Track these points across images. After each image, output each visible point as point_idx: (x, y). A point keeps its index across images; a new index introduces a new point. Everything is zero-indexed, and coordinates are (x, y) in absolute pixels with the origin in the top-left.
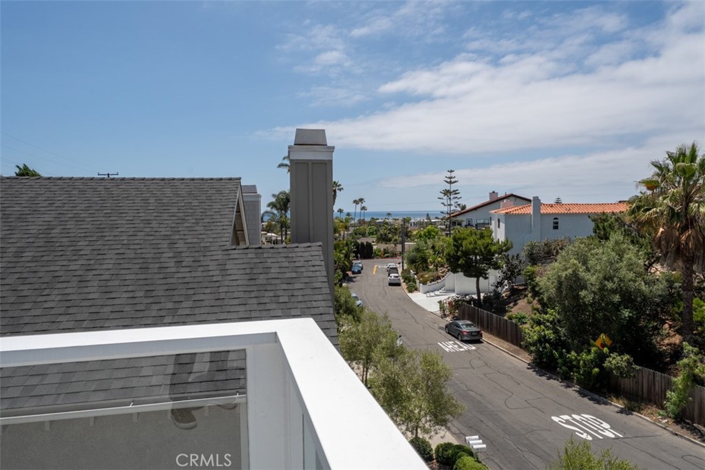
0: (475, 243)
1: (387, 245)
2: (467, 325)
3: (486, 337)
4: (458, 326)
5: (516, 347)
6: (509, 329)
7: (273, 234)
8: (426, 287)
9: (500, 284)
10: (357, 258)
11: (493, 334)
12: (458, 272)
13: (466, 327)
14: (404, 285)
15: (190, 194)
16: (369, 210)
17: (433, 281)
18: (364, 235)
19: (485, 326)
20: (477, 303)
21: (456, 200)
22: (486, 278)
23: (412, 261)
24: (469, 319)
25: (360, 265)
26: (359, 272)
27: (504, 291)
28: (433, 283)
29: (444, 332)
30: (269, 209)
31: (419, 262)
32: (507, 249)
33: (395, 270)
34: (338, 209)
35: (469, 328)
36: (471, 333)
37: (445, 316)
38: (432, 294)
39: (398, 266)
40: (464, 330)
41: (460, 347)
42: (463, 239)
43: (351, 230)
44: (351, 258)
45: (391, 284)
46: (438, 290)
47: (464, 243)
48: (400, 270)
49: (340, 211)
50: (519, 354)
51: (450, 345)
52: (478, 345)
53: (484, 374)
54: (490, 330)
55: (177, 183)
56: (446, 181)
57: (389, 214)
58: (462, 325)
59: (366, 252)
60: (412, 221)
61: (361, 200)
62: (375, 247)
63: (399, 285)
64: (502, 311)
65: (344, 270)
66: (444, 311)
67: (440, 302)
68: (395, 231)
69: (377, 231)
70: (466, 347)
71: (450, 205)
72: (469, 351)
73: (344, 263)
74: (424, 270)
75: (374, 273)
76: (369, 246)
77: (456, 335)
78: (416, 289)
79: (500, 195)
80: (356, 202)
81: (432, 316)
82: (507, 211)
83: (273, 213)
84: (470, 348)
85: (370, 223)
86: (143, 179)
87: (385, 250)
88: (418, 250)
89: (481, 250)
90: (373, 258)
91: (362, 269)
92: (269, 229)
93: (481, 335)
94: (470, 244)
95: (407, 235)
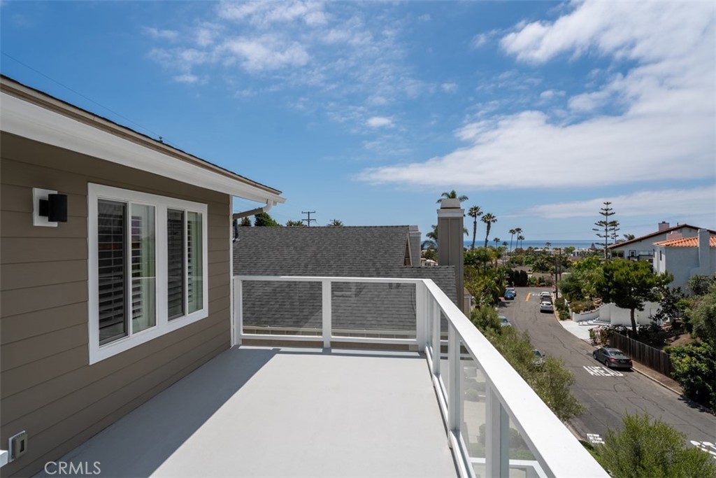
0: (628, 274)
1: (543, 274)
2: (616, 353)
3: (636, 366)
4: (605, 353)
5: (670, 379)
6: (662, 360)
7: (432, 261)
8: (579, 316)
9: (659, 316)
10: (511, 285)
11: (646, 365)
12: (610, 302)
13: (614, 354)
14: (557, 313)
15: (380, 235)
16: (527, 239)
17: (587, 310)
18: (520, 264)
19: (637, 356)
20: (633, 334)
21: (613, 232)
22: (642, 310)
23: (565, 290)
24: (620, 349)
25: (513, 292)
26: (512, 298)
27: (665, 324)
28: (586, 312)
29: (592, 358)
30: (428, 239)
31: (573, 292)
32: (667, 282)
33: (548, 298)
34: (494, 238)
35: (617, 355)
36: (619, 361)
37: (596, 344)
38: (585, 323)
39: (552, 294)
40: (612, 357)
41: (606, 372)
42: (615, 270)
43: (508, 259)
44: (503, 284)
45: (542, 311)
46: (592, 320)
47: (615, 274)
48: (554, 299)
49: (497, 240)
50: (671, 385)
51: (596, 370)
52: (627, 373)
53: (627, 398)
54: (642, 360)
55: (373, 229)
56: (602, 213)
57: (548, 244)
58: (611, 352)
59: (520, 280)
60: (576, 251)
61: (518, 230)
62: (530, 276)
63: (551, 312)
64: (660, 344)
65: (496, 295)
66: (594, 338)
67: (591, 330)
68: (552, 260)
69: (533, 260)
70: (612, 373)
71: (606, 236)
72: (615, 377)
73: (496, 289)
74: (579, 300)
75: (527, 300)
76: (524, 274)
77: (604, 361)
78: (569, 318)
79: (672, 226)
80: (512, 232)
81: (582, 343)
82: (668, 244)
83: (431, 242)
84: (617, 375)
85: (527, 253)
86: (355, 227)
87: (540, 279)
88: (572, 279)
89: (634, 281)
90: (528, 286)
91: (515, 296)
92: (428, 256)
93: (631, 364)
94: (621, 275)
95: (566, 265)
